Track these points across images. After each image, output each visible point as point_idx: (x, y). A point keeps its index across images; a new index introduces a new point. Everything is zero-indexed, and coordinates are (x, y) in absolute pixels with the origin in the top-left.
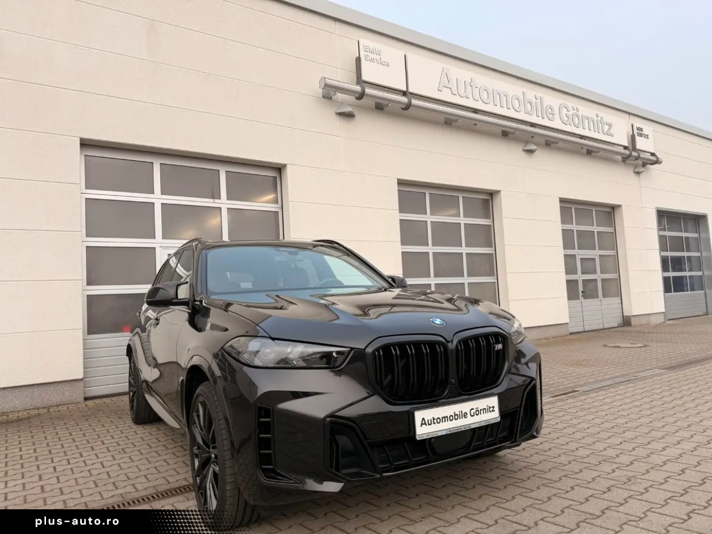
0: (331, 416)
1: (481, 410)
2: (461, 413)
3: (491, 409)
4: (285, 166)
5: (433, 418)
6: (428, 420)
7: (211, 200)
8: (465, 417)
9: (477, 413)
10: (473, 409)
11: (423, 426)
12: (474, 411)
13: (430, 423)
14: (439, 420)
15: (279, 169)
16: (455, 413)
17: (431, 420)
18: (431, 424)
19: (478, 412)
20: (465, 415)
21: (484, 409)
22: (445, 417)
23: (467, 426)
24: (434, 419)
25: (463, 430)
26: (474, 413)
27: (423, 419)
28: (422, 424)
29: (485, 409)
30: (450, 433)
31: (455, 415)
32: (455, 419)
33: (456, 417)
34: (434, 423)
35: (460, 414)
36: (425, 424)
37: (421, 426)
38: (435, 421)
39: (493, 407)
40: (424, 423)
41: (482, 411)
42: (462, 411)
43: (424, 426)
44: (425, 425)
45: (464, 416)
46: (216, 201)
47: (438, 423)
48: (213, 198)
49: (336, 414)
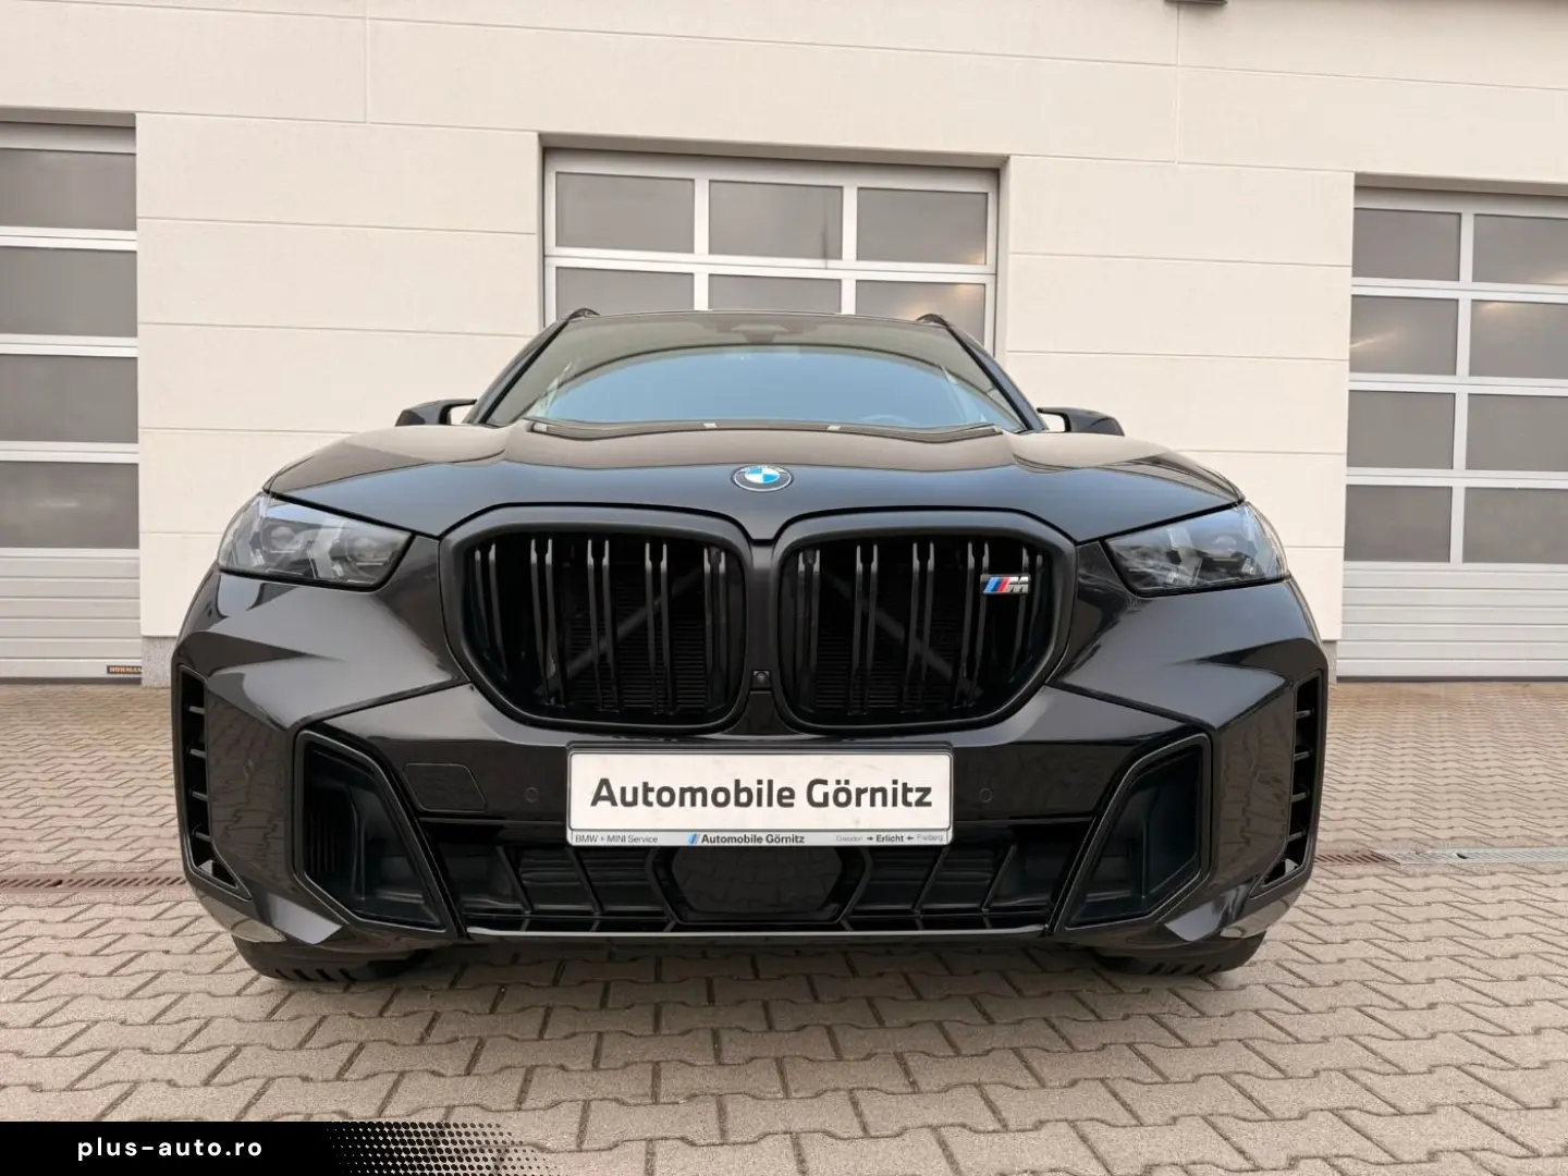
0: (317, 724)
1: (860, 792)
2: (765, 787)
3: (913, 797)
4: (1005, 160)
5: (645, 784)
6: (623, 790)
7: (819, 263)
8: (781, 804)
9: (842, 797)
10: (825, 782)
11: (600, 803)
12: (831, 788)
13: (629, 798)
14: (666, 797)
15: (993, 170)
16: (737, 782)
17: (635, 790)
18: (634, 803)
19: (845, 796)
20: (785, 797)
21: (874, 791)
22: (693, 791)
23: (790, 835)
24: (647, 789)
25: (764, 843)
26: (826, 795)
27: (605, 782)
28: (597, 798)
29: (883, 790)
30: (705, 844)
31: (738, 790)
32: (738, 803)
33: (744, 797)
34: (647, 803)
35: (760, 791)
36: (611, 798)
37: (594, 803)
38: (652, 797)
39: (926, 791)
40: (604, 793)
41: (866, 798)
42: (770, 783)
43: (604, 805)
44: (608, 803)
45: (780, 797)
46: (832, 263)
47: (662, 804)
48: (825, 256)
49: (328, 722)
